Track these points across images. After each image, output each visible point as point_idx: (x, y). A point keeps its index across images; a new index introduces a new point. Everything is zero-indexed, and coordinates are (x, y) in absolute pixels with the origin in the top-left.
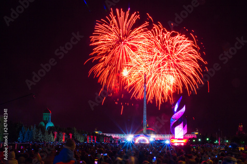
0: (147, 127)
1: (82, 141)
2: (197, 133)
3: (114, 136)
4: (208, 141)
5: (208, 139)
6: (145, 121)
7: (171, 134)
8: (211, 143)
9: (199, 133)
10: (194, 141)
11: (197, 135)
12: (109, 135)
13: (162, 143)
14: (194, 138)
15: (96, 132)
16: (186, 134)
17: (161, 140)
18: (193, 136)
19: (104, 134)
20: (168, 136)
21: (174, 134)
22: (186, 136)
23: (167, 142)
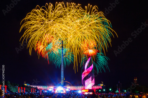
0: (64, 81)
1: (14, 91)
2: (102, 85)
3: (39, 87)
4: (111, 91)
5: (110, 89)
6: (62, 76)
7: (82, 85)
8: (113, 92)
9: (104, 85)
10: (100, 91)
11: (102, 86)
12: (35, 87)
13: (75, 93)
14: (100, 89)
15: (25, 85)
16: (94, 85)
17: (75, 90)
18: (99, 87)
19: (31, 86)
20: (80, 87)
21: (85, 85)
22: (94, 87)
23: (80, 92)
